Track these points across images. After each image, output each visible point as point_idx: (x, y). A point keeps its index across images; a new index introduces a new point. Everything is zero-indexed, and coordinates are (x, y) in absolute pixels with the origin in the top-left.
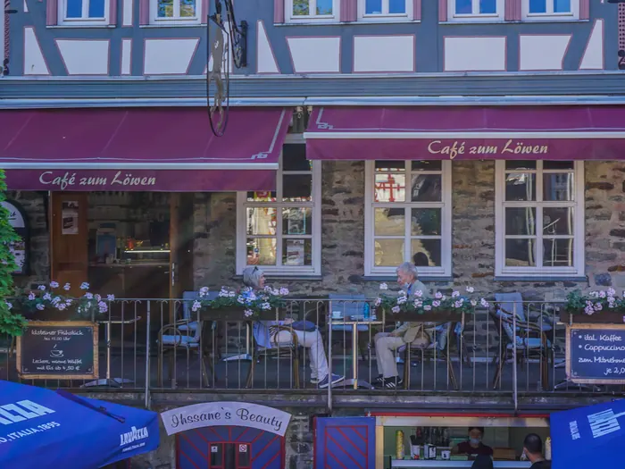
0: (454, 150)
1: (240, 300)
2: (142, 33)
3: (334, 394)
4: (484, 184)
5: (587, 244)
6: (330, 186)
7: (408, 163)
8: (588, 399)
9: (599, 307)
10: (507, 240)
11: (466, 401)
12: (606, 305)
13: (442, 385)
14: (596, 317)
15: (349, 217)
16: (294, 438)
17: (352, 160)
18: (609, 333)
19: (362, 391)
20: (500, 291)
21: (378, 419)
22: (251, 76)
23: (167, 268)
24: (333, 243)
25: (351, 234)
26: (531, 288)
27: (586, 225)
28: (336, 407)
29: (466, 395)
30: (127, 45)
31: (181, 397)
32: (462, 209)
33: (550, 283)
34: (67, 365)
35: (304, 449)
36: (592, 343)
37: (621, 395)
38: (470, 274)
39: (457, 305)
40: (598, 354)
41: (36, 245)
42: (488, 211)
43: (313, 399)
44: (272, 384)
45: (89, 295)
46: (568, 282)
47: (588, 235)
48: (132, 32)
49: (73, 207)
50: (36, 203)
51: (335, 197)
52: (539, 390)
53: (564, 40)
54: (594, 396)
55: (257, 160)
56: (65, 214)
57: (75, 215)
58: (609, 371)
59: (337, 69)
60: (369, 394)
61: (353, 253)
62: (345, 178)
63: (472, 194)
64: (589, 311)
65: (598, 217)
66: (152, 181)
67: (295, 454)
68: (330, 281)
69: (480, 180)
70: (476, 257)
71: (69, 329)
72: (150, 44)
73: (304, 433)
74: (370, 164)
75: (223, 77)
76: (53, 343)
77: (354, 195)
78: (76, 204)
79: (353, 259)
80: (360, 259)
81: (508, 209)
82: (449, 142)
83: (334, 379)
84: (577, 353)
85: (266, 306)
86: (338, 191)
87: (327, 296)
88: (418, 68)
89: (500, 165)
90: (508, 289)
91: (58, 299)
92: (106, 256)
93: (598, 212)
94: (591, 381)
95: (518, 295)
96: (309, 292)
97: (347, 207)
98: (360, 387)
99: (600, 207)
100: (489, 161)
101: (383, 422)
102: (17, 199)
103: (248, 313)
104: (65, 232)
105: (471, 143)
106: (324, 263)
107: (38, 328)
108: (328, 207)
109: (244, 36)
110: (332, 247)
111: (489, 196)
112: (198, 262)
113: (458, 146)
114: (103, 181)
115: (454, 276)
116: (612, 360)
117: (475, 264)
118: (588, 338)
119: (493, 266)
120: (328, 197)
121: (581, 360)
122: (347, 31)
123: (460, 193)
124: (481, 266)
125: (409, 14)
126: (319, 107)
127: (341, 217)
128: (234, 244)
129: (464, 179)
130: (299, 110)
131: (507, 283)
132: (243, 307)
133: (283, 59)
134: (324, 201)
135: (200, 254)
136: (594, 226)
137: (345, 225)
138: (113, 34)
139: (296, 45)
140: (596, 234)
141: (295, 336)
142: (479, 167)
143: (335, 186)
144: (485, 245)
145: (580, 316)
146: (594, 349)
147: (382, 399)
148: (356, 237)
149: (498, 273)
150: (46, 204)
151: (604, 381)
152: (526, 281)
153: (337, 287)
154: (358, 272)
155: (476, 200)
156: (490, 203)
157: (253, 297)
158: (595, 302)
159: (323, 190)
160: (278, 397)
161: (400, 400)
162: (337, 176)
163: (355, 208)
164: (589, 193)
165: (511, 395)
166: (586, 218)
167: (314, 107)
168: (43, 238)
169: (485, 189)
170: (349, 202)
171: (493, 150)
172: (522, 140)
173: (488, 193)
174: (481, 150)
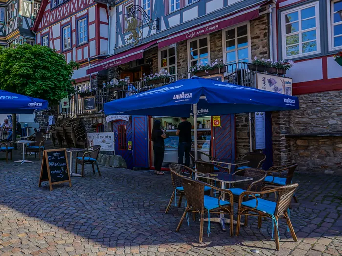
0: (192, 35)
4: (218, 47)
15: (183, 66)
22: (160, 32)
34: (90, 107)
42: (220, 55)
47: (252, 56)
59: (179, 23)
62: (182, 55)
63: (215, 51)
65: (255, 49)
66: (120, 62)
71: (90, 98)
77: (185, 59)
86: (181, 59)
88: (199, 16)
97: (183, 64)
99: (256, 45)
105: (197, 31)
108: (179, 64)
109: (158, 21)
110: (180, 76)
113: (193, 33)
114: (112, 64)
120: (179, 61)
122: (181, 11)
127: (181, 66)
136: (254, 52)
139: (170, 20)
140: (255, 55)
148: (185, 72)
156: (221, 52)
162: (180, 55)
163: (185, 63)
164: (252, 41)
166: (252, 50)
169: (219, 48)
170: (183, 62)
171: (203, 31)
172: (210, 26)
173: (220, 50)
174: (200, 32)
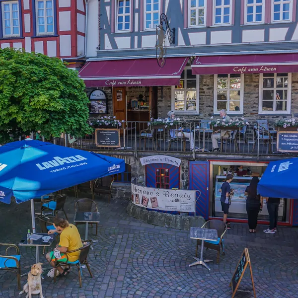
0: (242, 70)
1: (164, 122)
2: (141, 34)
3: (196, 153)
4: (255, 82)
5: (292, 103)
6: (202, 83)
7: (229, 75)
8: (285, 157)
9: (289, 125)
10: (263, 102)
11: (241, 157)
12: (291, 124)
13: (232, 151)
14: (288, 129)
15: (208, 94)
16: (183, 168)
17: (210, 75)
18: (293, 134)
19: (205, 153)
20: (260, 119)
21: (211, 162)
22: (176, 47)
23: (149, 112)
24: (203, 103)
25: (209, 100)
26: (271, 118)
27: (292, 96)
28: (197, 158)
29: (242, 155)
30: (136, 38)
31: (146, 154)
32: (247, 91)
33: (278, 116)
34: (111, 143)
35: (186, 171)
36: (287, 138)
37: (296, 156)
38: (250, 113)
39: (237, 124)
40: (288, 142)
41: (109, 104)
42: (257, 91)
43: (189, 155)
44: (175, 150)
45: (115, 121)
46: (284, 116)
47: (292, 99)
48: (137, 34)
49: (120, 92)
50: (109, 91)
51: (204, 87)
52: (267, 153)
53: (286, 30)
54: (287, 156)
55: (174, 75)
56: (118, 94)
57: (121, 94)
58: (292, 148)
59: (205, 43)
60: (208, 154)
61: (210, 106)
62: (207, 80)
63: (251, 85)
64: (285, 126)
65: (296, 93)
66: (140, 83)
67: (183, 173)
68: (202, 115)
69: (254, 80)
70: (252, 108)
71: (111, 131)
72: (143, 37)
73: (186, 166)
74: (216, 76)
75: (164, 47)
76: (106, 135)
77: (210, 86)
78: (121, 91)
79: (210, 108)
80: (212, 108)
81: (264, 91)
82: (241, 67)
83: (196, 148)
84: (281, 141)
85: (172, 124)
86: (205, 85)
87: (200, 121)
88: (233, 42)
89: (261, 75)
90: (263, 118)
91: (106, 122)
92: (134, 107)
93: (296, 91)
94: (286, 151)
95: (266, 121)
96: (195, 119)
97: (208, 91)
98: (205, 151)
99: (297, 90)
100: (257, 74)
101: (213, 163)
102: (103, 90)
103: (166, 126)
104: (118, 100)
105: (248, 67)
106: (200, 109)
107: (102, 131)
108: (201, 91)
109: (174, 33)
110: (203, 104)
111: (257, 86)
112: (159, 109)
113: (244, 69)
114: (125, 83)
115: (244, 114)
116: (294, 144)
117: (251, 110)
118: (285, 136)
119: (258, 111)
120: (201, 87)
121: (282, 144)
122: (209, 30)
123: (247, 85)
124: (254, 111)
125: (230, 23)
126: (198, 56)
127: (206, 94)
128: (171, 103)
129: (248, 80)
130: (191, 58)
131: (263, 116)
132: (165, 124)
133: (187, 40)
134: (200, 89)
135: (160, 107)
136: (294, 96)
137: (207, 97)
138: (132, 35)
139: (191, 35)
140: (295, 99)
141: (183, 134)
142: (254, 76)
143: (204, 83)
144: (255, 103)
145: (282, 128)
146: (287, 140)
147: (212, 156)
148: (211, 101)
149: (259, 113)
150: (112, 91)
151: (290, 151)
152: (269, 116)
153: (204, 118)
154: (211, 113)
155: (252, 88)
156: (257, 88)
157: (168, 121)
158: (287, 123)
159: (200, 85)
160: (178, 154)
161: (218, 156)
162: (205, 80)
163: (211, 91)
164: (293, 85)
165: (257, 155)
166: (292, 93)
167: (197, 56)
168: (111, 102)
169: (256, 84)
170: (209, 89)
171: (257, 70)
172: (266, 66)
173: (257, 85)
174: (252, 70)
